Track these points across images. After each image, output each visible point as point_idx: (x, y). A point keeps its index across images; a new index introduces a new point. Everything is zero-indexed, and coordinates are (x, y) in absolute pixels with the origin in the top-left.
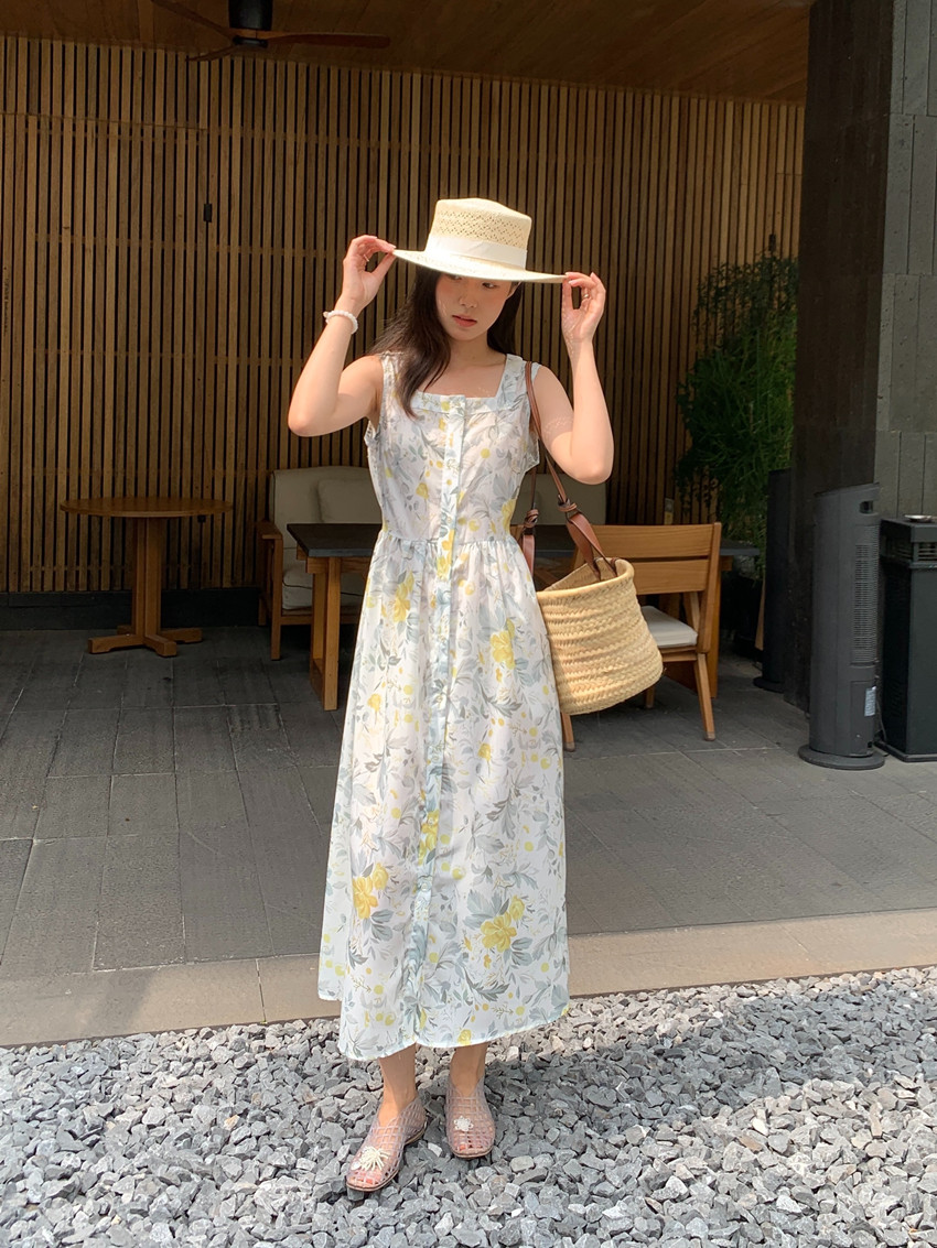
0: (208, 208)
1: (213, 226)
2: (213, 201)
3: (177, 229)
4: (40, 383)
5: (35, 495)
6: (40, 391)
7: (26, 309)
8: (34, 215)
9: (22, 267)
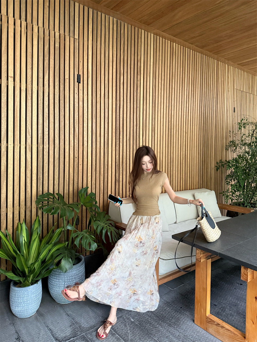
0: (79, 76)
1: (81, 85)
2: (81, 73)
3: (65, 85)
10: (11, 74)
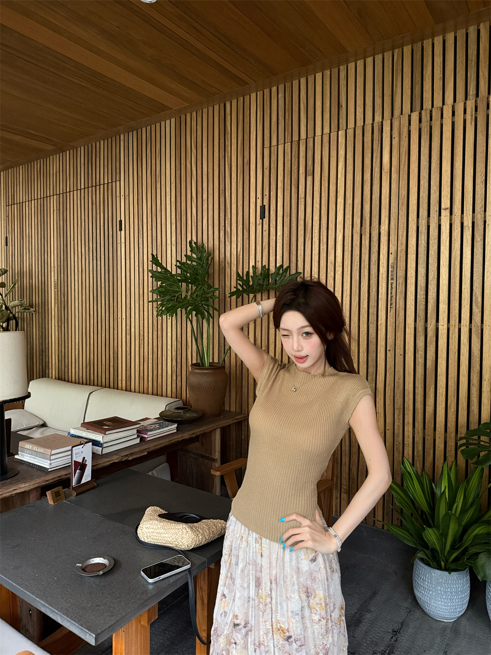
4: (420, 353)
5: (415, 454)
6: (420, 361)
7: (408, 287)
8: (415, 202)
9: (405, 250)
10: (446, 203)
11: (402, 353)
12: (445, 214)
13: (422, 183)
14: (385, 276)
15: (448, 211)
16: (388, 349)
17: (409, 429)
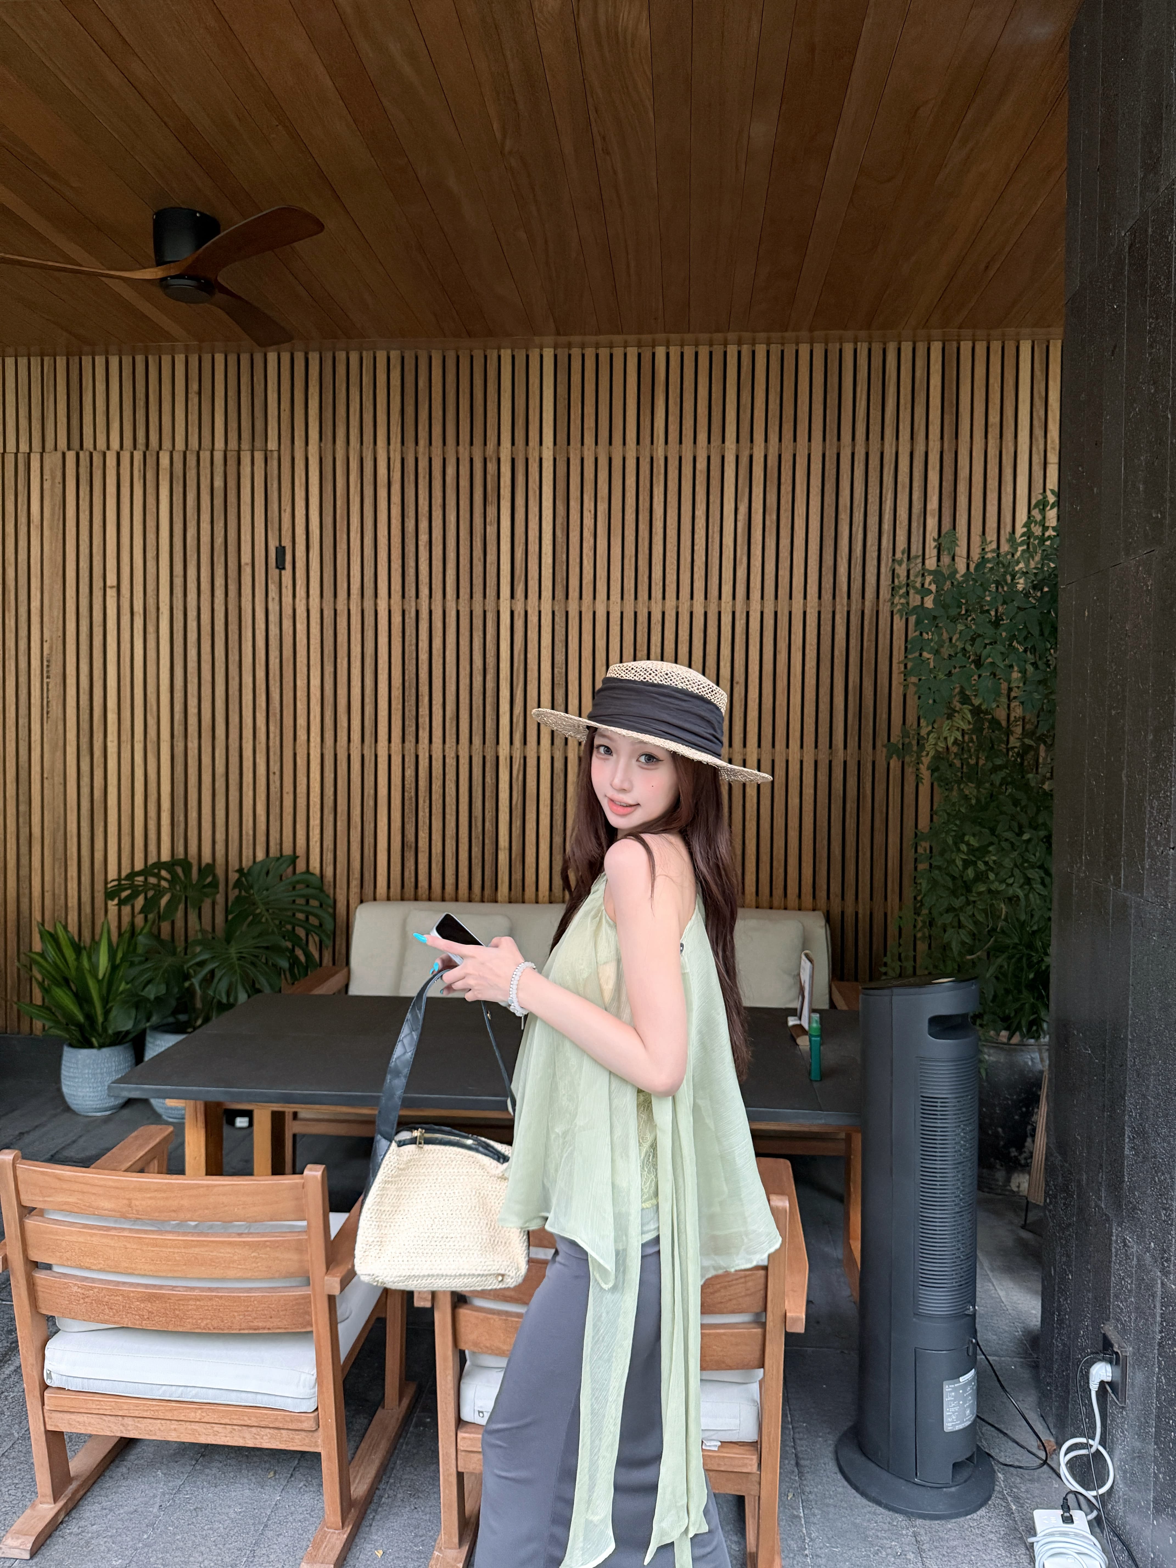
0: (281, 551)
1: (287, 574)
2: (287, 543)
3: (243, 582)
4: (85, 781)
5: (83, 920)
6: (85, 790)
7: (68, 689)
8: (74, 574)
9: (61, 638)
10: (111, 580)
11: (62, 782)
12: (111, 594)
13: (81, 548)
14: (38, 672)
15: (115, 590)
16: (45, 776)
17: (73, 885)
